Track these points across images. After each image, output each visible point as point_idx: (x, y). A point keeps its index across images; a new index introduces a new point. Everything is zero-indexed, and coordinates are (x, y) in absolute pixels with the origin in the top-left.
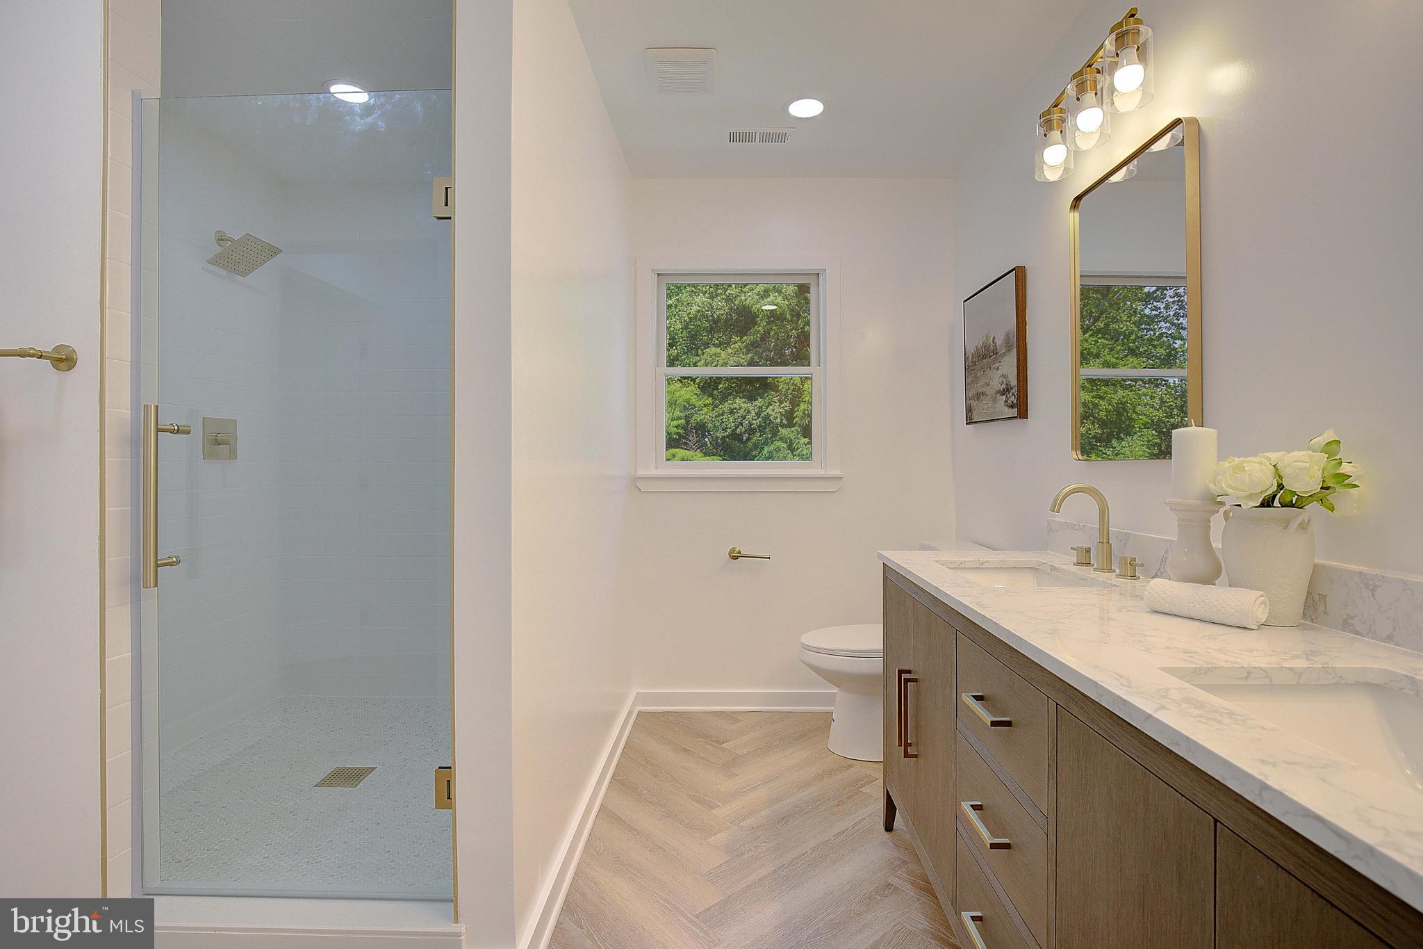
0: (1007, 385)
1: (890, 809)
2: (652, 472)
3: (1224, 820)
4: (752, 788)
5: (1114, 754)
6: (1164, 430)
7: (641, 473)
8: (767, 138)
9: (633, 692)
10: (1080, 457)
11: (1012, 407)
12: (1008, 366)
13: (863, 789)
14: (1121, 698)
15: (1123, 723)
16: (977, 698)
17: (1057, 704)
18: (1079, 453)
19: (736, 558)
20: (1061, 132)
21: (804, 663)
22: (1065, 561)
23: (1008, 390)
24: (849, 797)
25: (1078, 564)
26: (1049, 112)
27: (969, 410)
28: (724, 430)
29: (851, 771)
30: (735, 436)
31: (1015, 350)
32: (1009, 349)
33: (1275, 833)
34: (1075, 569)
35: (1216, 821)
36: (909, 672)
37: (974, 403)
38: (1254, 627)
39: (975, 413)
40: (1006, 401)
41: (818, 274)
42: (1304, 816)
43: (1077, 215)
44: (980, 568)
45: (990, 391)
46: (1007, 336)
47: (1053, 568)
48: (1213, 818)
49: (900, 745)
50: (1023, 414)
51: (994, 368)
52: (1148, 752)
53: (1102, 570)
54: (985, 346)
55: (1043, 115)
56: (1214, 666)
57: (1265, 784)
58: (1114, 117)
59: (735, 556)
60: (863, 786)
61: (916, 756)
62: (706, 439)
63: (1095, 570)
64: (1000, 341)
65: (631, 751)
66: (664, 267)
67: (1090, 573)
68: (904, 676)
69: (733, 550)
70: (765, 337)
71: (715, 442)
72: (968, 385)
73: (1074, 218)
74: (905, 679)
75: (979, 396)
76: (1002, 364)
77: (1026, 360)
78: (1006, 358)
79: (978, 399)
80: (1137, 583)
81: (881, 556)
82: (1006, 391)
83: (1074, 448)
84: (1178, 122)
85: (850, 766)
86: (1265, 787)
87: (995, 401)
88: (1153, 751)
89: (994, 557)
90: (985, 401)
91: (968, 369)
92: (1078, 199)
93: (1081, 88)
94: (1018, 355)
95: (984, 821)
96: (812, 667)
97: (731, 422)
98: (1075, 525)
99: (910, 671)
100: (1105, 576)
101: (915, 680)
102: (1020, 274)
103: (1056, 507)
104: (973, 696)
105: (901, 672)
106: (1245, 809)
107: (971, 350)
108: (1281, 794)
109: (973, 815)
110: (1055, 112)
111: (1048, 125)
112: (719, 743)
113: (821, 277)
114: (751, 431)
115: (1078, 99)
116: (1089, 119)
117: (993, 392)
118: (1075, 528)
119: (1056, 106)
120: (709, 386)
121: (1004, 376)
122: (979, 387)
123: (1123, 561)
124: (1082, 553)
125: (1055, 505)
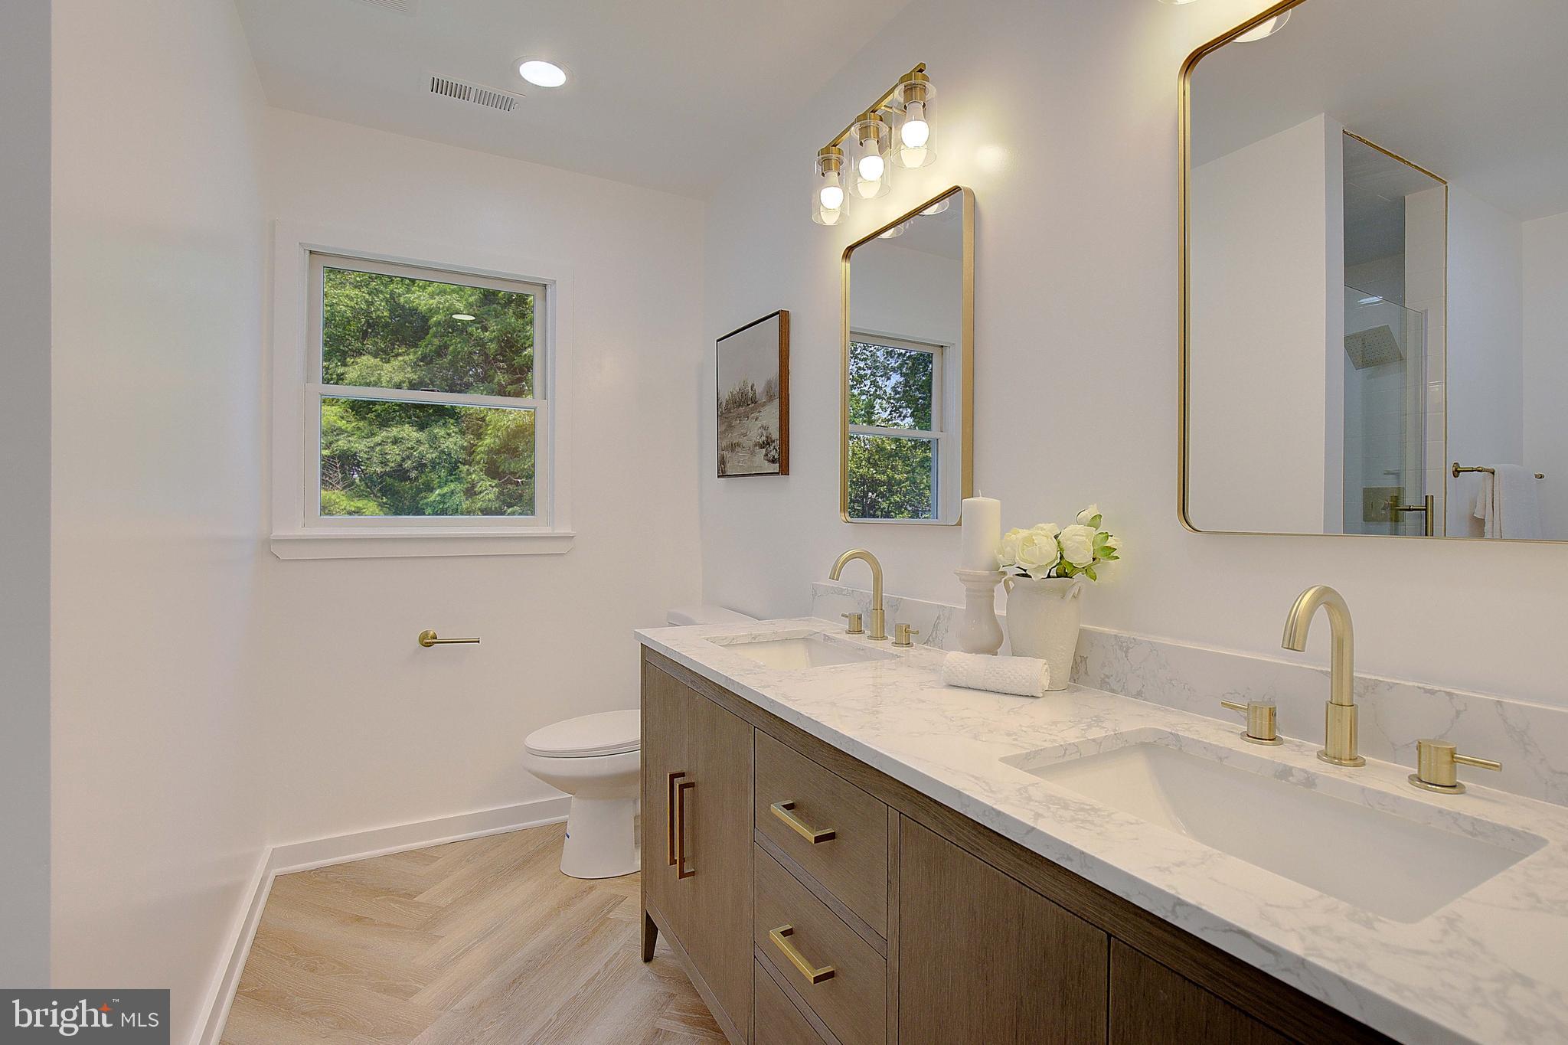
0: (767, 437)
1: (650, 931)
2: (299, 532)
3: (1122, 936)
4: (467, 950)
5: (978, 868)
6: (854, 480)
7: (279, 533)
8: (484, 98)
9: (269, 848)
10: (849, 519)
11: (773, 461)
12: (769, 416)
13: (612, 915)
14: (993, 809)
15: (991, 834)
16: (789, 807)
17: (900, 813)
18: (847, 514)
19: (430, 645)
20: (839, 174)
21: (529, 771)
22: (837, 629)
23: (768, 443)
24: (595, 931)
25: (850, 632)
26: (826, 150)
27: (722, 462)
28: (384, 463)
29: (595, 894)
30: (401, 474)
31: (777, 402)
32: (771, 399)
33: (1182, 945)
34: (847, 637)
35: (1109, 936)
36: (682, 775)
37: (727, 454)
38: (1041, 695)
39: (728, 465)
40: (766, 455)
41: (545, 286)
42: (1225, 931)
43: (848, 265)
44: (754, 642)
45: (747, 443)
46: (769, 383)
47: (827, 638)
48: (1107, 932)
49: (673, 862)
50: (784, 470)
51: (753, 418)
52: (1026, 865)
53: (876, 638)
54: (743, 393)
55: (821, 152)
56: (1040, 748)
57: (1179, 899)
58: (893, 169)
59: (428, 641)
60: (609, 912)
61: (693, 873)
62: (356, 476)
63: (870, 637)
64: (760, 389)
65: (265, 940)
66: (319, 243)
67: (862, 640)
68: (678, 782)
69: (426, 634)
70: (440, 352)
71: (369, 480)
72: (720, 435)
73: (845, 267)
74: (682, 785)
75: (733, 447)
76: (762, 414)
77: (788, 412)
78: (767, 408)
79: (733, 450)
80: (912, 651)
81: (638, 636)
82: (767, 443)
83: (843, 509)
84: (956, 189)
85: (592, 888)
86: (1180, 903)
87: (753, 453)
88: (1031, 864)
89: (765, 629)
90: (741, 453)
91: (720, 416)
92: (851, 249)
93: (865, 132)
94: (780, 406)
95: (798, 947)
96: (537, 775)
97: (394, 453)
98: (843, 590)
99: (684, 773)
100: (879, 645)
101: (691, 785)
102: (783, 317)
103: (835, 575)
104: (784, 806)
105: (673, 777)
106: (1145, 923)
107: (725, 396)
108: (1198, 908)
109: (783, 944)
110: (834, 152)
111: (826, 164)
112: (410, 896)
113: (549, 290)
114: (421, 466)
115: (861, 144)
116: (871, 166)
117: (751, 444)
118: (844, 593)
119: (835, 146)
120: (360, 408)
121: (764, 428)
122: (735, 437)
123: (898, 627)
124: (854, 619)
125: (835, 570)
